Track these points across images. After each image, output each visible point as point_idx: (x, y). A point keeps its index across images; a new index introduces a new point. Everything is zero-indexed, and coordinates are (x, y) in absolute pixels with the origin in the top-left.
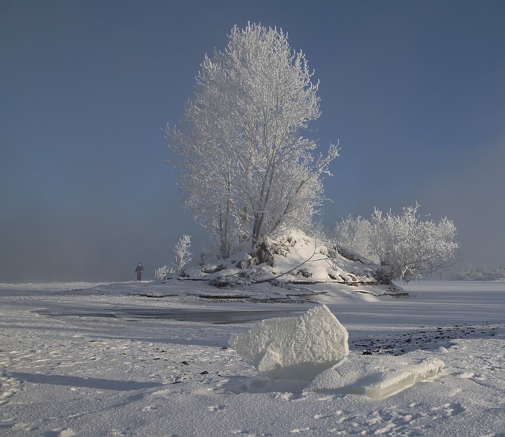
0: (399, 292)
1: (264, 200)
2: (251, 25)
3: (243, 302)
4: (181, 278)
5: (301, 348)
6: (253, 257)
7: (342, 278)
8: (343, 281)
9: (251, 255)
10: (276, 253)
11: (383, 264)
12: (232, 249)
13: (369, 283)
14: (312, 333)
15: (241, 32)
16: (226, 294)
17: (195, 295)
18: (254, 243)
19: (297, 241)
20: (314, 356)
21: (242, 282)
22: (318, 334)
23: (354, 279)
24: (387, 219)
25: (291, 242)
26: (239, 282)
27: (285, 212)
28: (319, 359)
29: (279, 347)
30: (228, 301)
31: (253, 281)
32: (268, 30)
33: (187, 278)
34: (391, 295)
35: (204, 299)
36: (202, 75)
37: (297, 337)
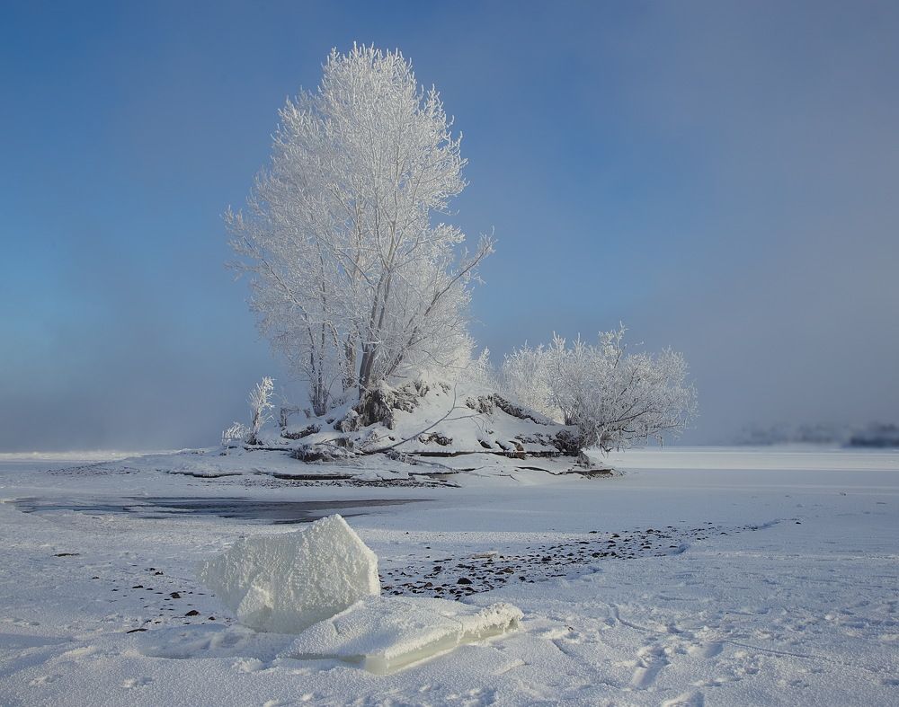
0: (594, 468)
1: (376, 323)
2: (358, 48)
3: (340, 485)
4: (250, 446)
5: (303, 582)
6: (359, 413)
7: (501, 446)
8: (502, 450)
9: (357, 410)
10: (396, 406)
11: (568, 422)
12: (330, 400)
13: (544, 454)
14: (319, 559)
15: (342, 60)
16: (315, 473)
17: (267, 474)
18: (362, 391)
19: (430, 387)
20: (322, 596)
21: (340, 453)
22: (328, 561)
23: (519, 447)
24: (574, 351)
25: (420, 390)
26: (337, 452)
27: (410, 343)
28: (330, 602)
29: (269, 580)
30: (318, 484)
31: (358, 451)
32: (385, 55)
33: (258, 446)
34: (580, 473)
35: (280, 480)
36: (282, 130)
37: (296, 565)
